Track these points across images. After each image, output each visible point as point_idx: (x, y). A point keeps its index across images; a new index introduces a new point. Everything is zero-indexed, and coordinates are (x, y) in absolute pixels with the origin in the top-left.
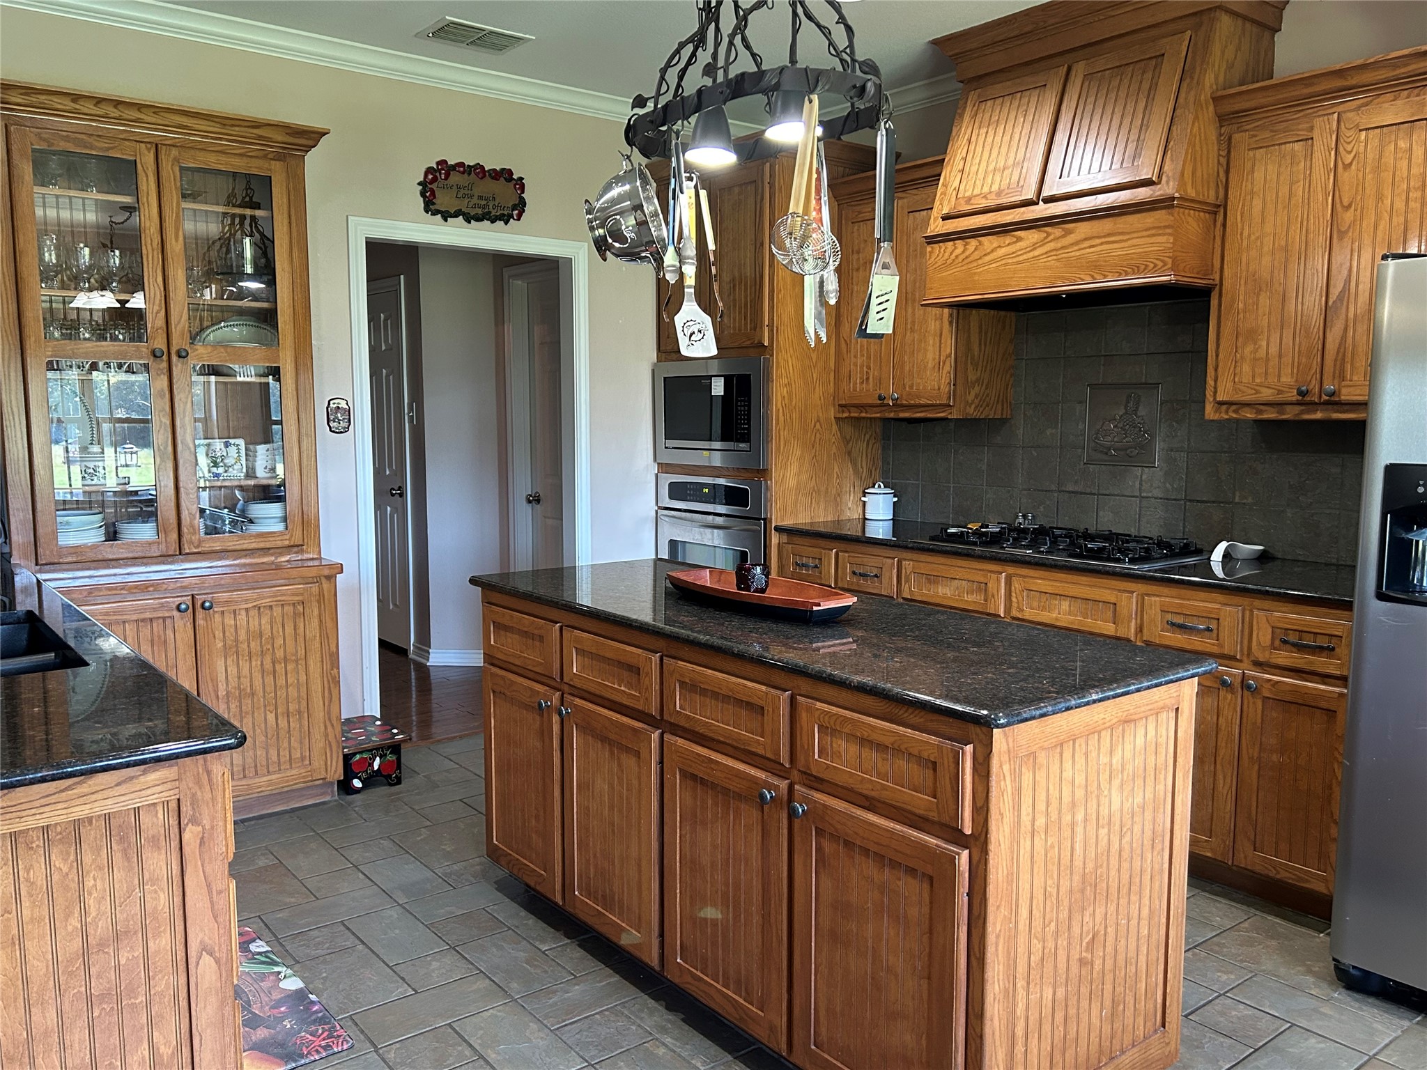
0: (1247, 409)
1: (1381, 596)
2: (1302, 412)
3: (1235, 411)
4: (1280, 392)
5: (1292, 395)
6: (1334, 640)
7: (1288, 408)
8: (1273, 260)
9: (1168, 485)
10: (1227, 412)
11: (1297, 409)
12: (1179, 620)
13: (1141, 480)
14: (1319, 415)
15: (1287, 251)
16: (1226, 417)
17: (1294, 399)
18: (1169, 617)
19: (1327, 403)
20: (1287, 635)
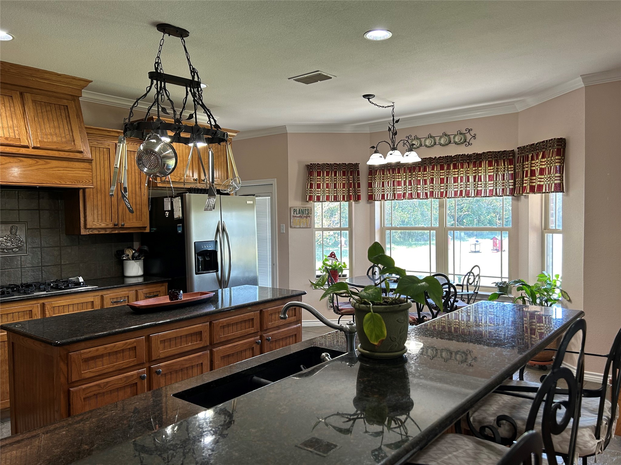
0: (95, 230)
1: (196, 274)
2: (112, 231)
3: (91, 231)
4: (107, 225)
5: (111, 226)
6: (158, 293)
7: (108, 230)
8: (101, 183)
9: (33, 261)
10: (88, 232)
11: (110, 230)
12: (115, 300)
13: (21, 261)
14: (117, 232)
15: (105, 181)
16: (88, 233)
17: (112, 227)
18: (112, 300)
19: (120, 228)
20: (146, 295)
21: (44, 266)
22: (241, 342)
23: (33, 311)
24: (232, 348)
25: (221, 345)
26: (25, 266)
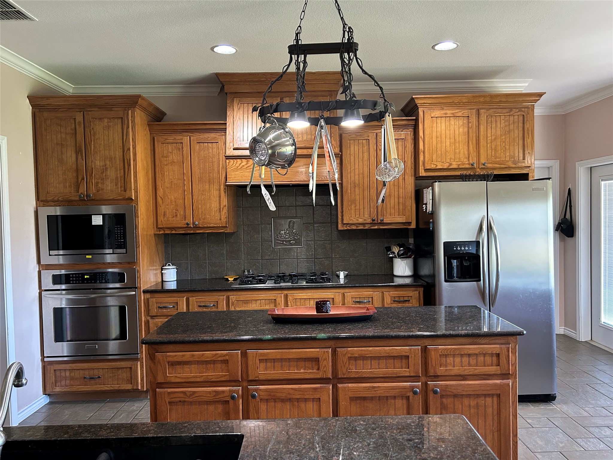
0: (353, 226)
1: (446, 281)
2: (371, 226)
3: (349, 227)
4: (365, 220)
5: (369, 221)
6: (409, 298)
7: (367, 225)
8: (359, 177)
9: (307, 253)
10: (346, 227)
11: (369, 225)
12: (358, 300)
13: (297, 252)
14: (376, 227)
15: (363, 174)
16: (346, 229)
17: (370, 222)
18: (354, 299)
19: (380, 223)
20: (395, 299)
21: (316, 258)
22: (386, 384)
23: (277, 300)
24: (369, 389)
25: (352, 381)
26: (301, 258)
